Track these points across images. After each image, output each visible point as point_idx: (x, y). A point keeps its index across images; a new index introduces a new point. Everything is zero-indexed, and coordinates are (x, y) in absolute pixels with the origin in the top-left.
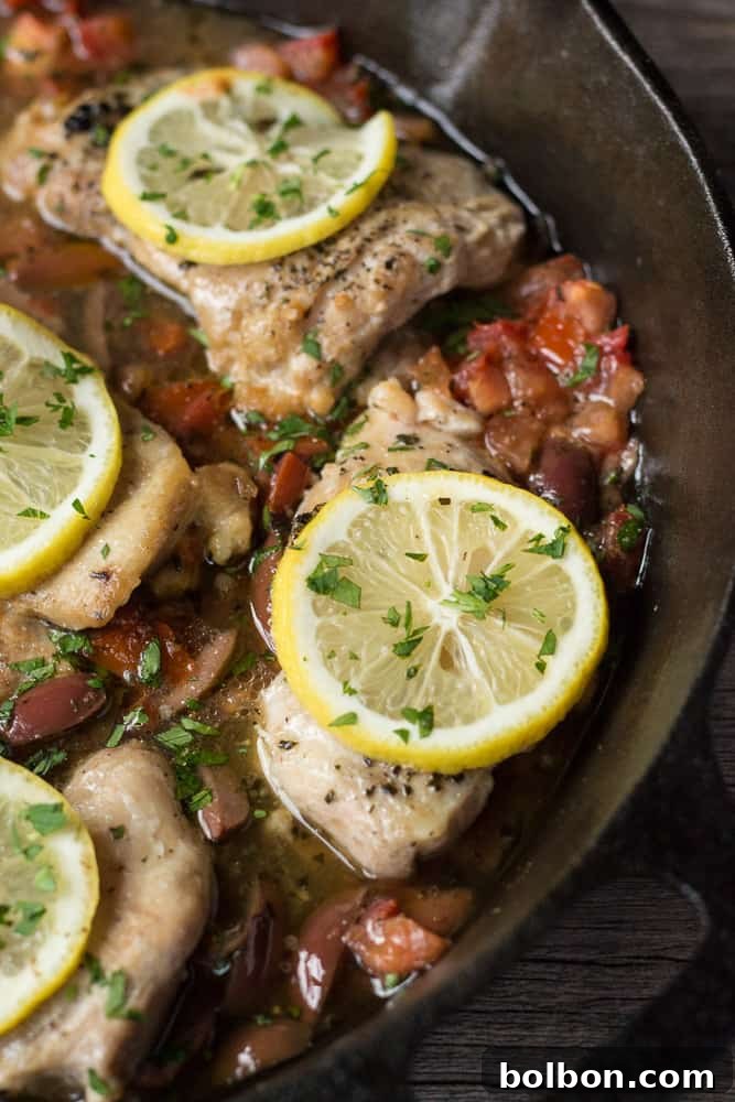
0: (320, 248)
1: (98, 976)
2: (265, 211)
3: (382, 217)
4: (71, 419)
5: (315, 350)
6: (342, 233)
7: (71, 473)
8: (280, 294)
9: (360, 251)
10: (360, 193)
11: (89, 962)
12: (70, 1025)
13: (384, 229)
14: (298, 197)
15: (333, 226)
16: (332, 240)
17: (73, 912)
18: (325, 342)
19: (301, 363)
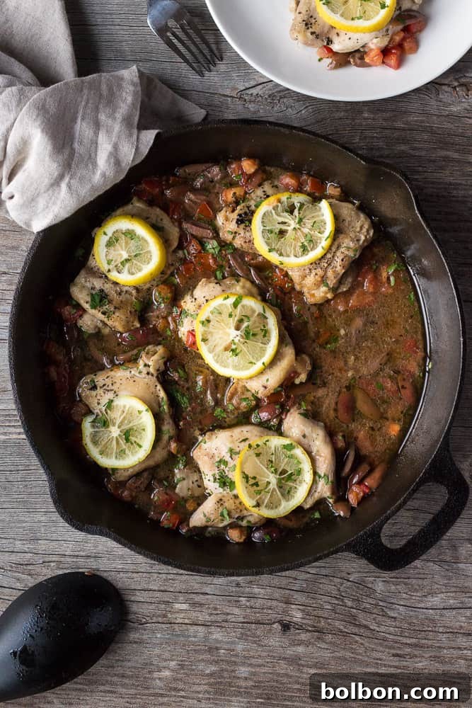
0: (323, 257)
1: (320, 477)
2: (305, 250)
3: (336, 243)
4: (266, 333)
5: (327, 285)
6: (328, 252)
7: (263, 351)
8: (313, 271)
9: (333, 257)
10: (329, 240)
11: (315, 473)
12: (319, 490)
13: (338, 248)
14: (313, 242)
15: (324, 252)
16: (325, 254)
17: (306, 466)
18: (329, 283)
19: (324, 289)
